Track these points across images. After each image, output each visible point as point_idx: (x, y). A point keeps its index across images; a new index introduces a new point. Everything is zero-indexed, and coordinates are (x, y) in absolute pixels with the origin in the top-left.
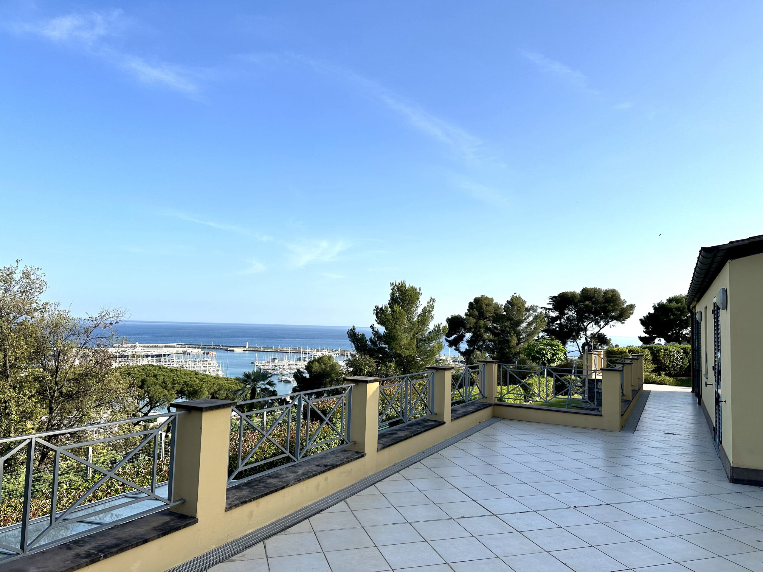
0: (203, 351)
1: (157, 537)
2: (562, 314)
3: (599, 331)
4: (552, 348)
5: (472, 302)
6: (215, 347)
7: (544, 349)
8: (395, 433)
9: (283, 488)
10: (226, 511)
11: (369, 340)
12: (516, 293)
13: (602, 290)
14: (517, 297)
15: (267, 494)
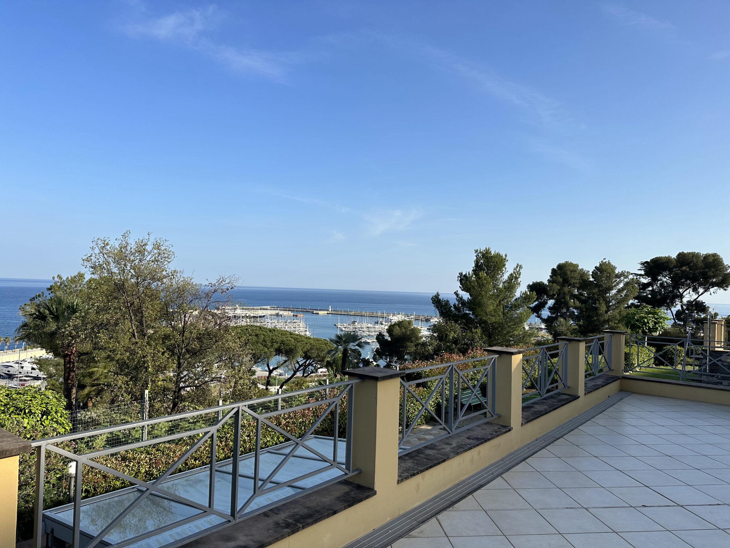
0: (293, 314)
1: (343, 509)
2: (655, 279)
3: (697, 298)
4: (654, 316)
5: (555, 268)
6: (303, 310)
7: (645, 318)
8: (532, 407)
9: (444, 461)
10: (398, 483)
11: (453, 306)
12: (605, 259)
13: (701, 255)
14: (607, 262)
15: (431, 467)
